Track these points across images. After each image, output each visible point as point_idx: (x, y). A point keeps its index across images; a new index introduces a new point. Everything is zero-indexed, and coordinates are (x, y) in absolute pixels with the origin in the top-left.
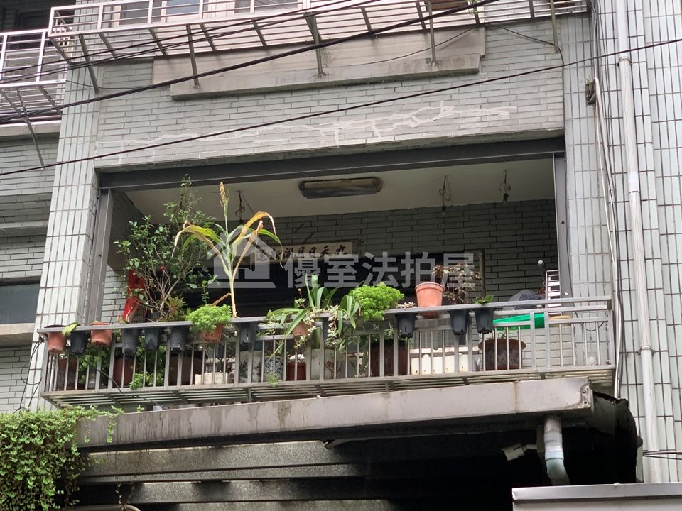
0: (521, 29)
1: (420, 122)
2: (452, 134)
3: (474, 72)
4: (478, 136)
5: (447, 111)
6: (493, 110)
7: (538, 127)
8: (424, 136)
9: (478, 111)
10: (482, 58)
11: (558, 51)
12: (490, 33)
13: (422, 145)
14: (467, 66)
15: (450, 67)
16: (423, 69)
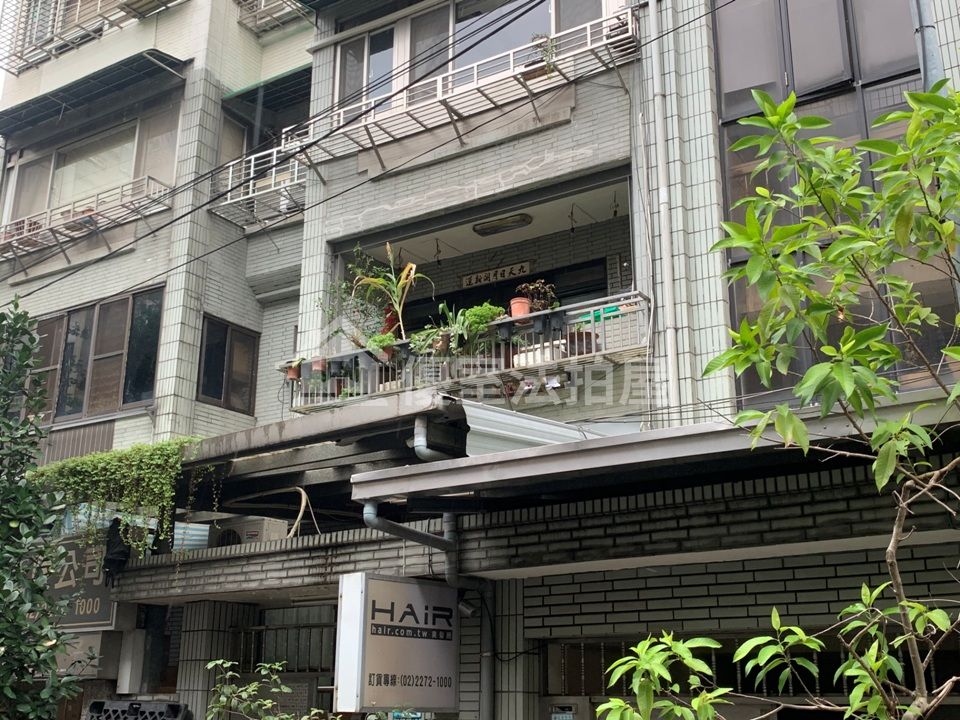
0: (601, 80)
1: (531, 169)
2: (552, 175)
3: (568, 122)
4: (571, 173)
5: (549, 157)
6: (581, 151)
7: (612, 158)
8: (534, 180)
9: (571, 153)
10: (573, 109)
11: (627, 92)
12: (579, 87)
13: (534, 187)
14: (562, 118)
15: (549, 122)
16: (531, 127)
